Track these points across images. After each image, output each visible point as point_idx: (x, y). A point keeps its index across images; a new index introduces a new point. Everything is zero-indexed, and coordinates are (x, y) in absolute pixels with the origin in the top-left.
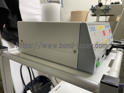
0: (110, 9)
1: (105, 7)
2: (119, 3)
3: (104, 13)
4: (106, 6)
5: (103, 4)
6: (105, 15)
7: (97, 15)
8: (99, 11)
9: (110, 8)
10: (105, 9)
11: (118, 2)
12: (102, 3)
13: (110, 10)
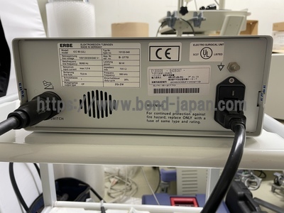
0: (202, 19)
1: (192, 15)
2: (215, 8)
3: (190, 27)
4: (195, 13)
5: (189, 9)
6: (192, 31)
7: (177, 32)
8: (181, 23)
9: (202, 17)
10: (194, 20)
11: (213, 6)
12: (186, 8)
13: (202, 22)
